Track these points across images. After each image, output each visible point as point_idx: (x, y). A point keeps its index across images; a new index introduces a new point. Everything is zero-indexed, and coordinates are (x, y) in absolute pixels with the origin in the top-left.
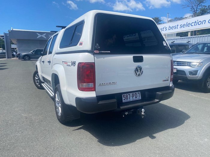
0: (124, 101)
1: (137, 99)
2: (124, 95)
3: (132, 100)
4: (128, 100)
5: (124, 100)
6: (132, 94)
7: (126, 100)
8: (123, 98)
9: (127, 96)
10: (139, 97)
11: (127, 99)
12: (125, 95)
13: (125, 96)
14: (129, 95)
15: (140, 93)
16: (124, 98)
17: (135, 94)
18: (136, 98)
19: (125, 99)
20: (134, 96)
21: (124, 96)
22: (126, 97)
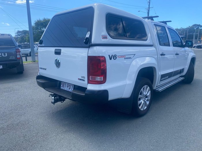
1: (70, 91)
3: (66, 90)
4: (64, 88)
5: (62, 86)
9: (64, 84)
15: (73, 86)
17: (70, 85)
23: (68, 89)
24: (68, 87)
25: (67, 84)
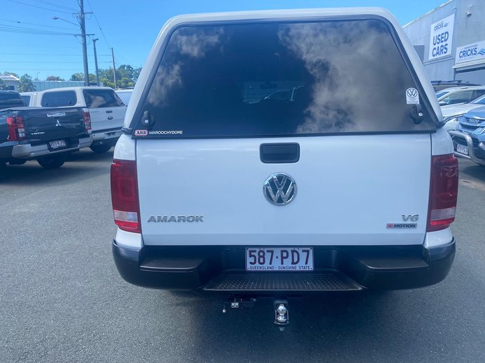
0: (249, 267)
1: (298, 269)
2: (250, 252)
3: (277, 269)
4: (266, 267)
5: (251, 263)
6: (282, 252)
7: (257, 264)
8: (249, 260)
9: (261, 254)
10: (306, 264)
11: (260, 263)
12: (255, 251)
13: (256, 254)
14: (268, 251)
15: (311, 252)
16: (252, 260)
17: (293, 252)
18: (293, 263)
19: (255, 263)
20: (287, 257)
21: (252, 254)
22: (260, 257)
23: (288, 263)
24: (283, 258)
25: (277, 252)
